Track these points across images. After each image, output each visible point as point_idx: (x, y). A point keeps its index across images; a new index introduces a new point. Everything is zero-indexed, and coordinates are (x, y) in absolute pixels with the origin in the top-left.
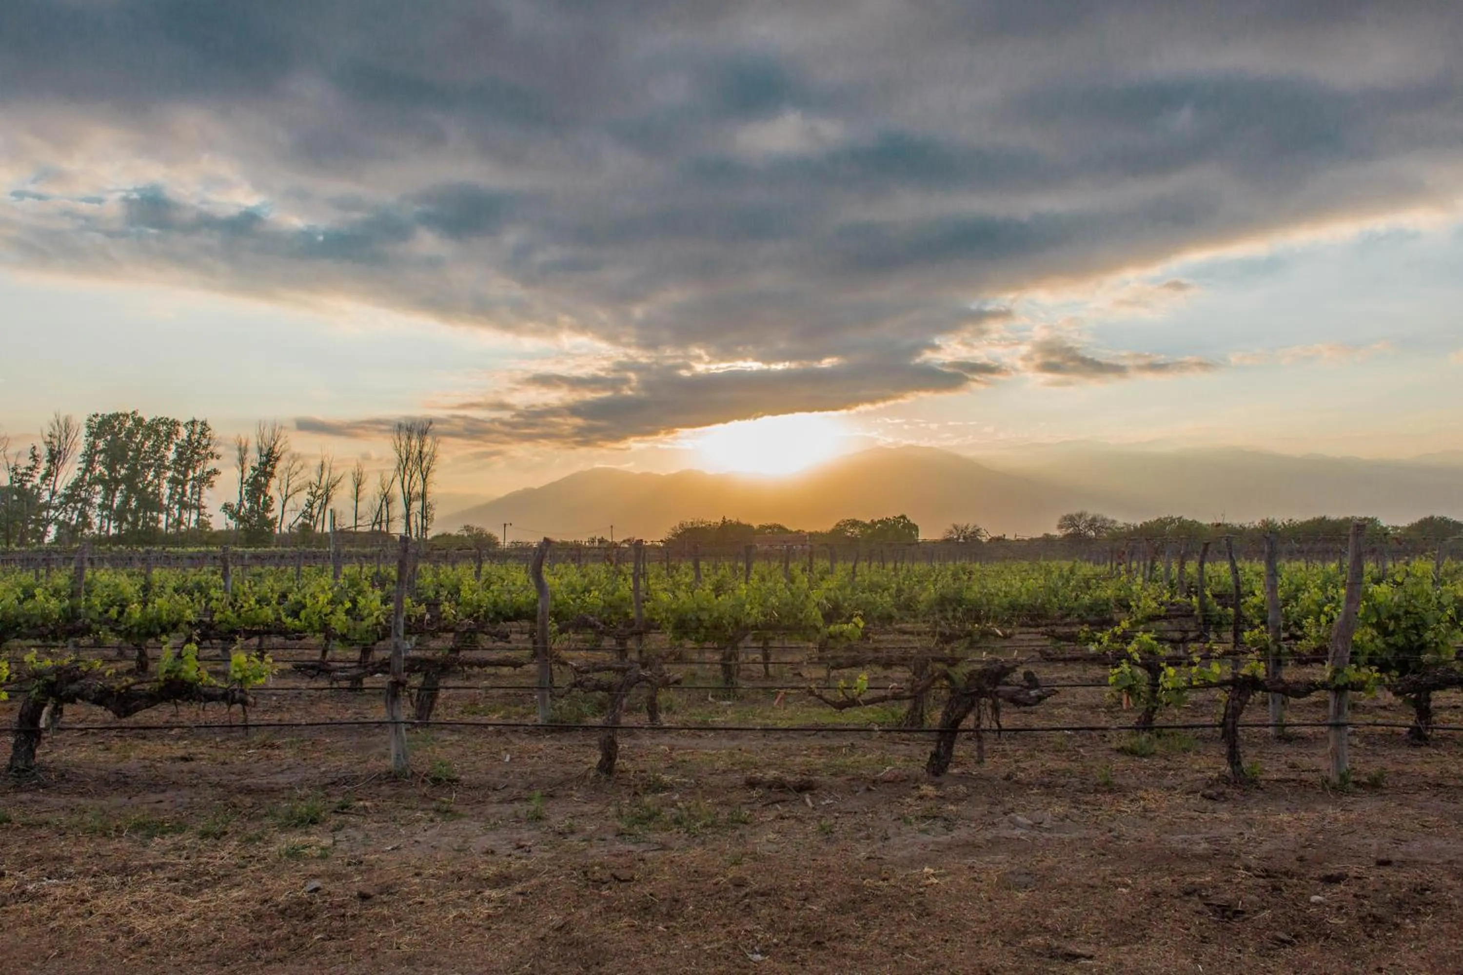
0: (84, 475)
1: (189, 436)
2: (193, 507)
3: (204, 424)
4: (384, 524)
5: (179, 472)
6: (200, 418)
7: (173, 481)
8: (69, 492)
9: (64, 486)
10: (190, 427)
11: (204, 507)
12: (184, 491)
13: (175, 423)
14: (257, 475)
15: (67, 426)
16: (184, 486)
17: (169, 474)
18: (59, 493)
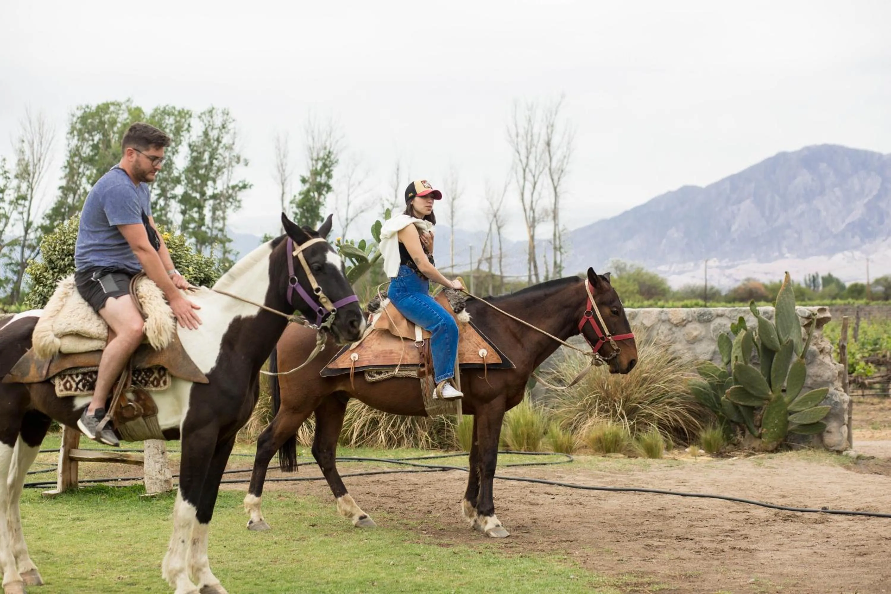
0: (66, 196)
1: (206, 134)
2: (215, 239)
3: (226, 113)
4: (495, 261)
5: (194, 188)
6: (219, 107)
7: (185, 200)
8: (47, 222)
9: (40, 215)
10: (206, 118)
11: (230, 241)
12: (202, 219)
13: (184, 114)
14: (308, 191)
15: (41, 125)
16: (201, 208)
17: (179, 190)
18: (35, 225)
